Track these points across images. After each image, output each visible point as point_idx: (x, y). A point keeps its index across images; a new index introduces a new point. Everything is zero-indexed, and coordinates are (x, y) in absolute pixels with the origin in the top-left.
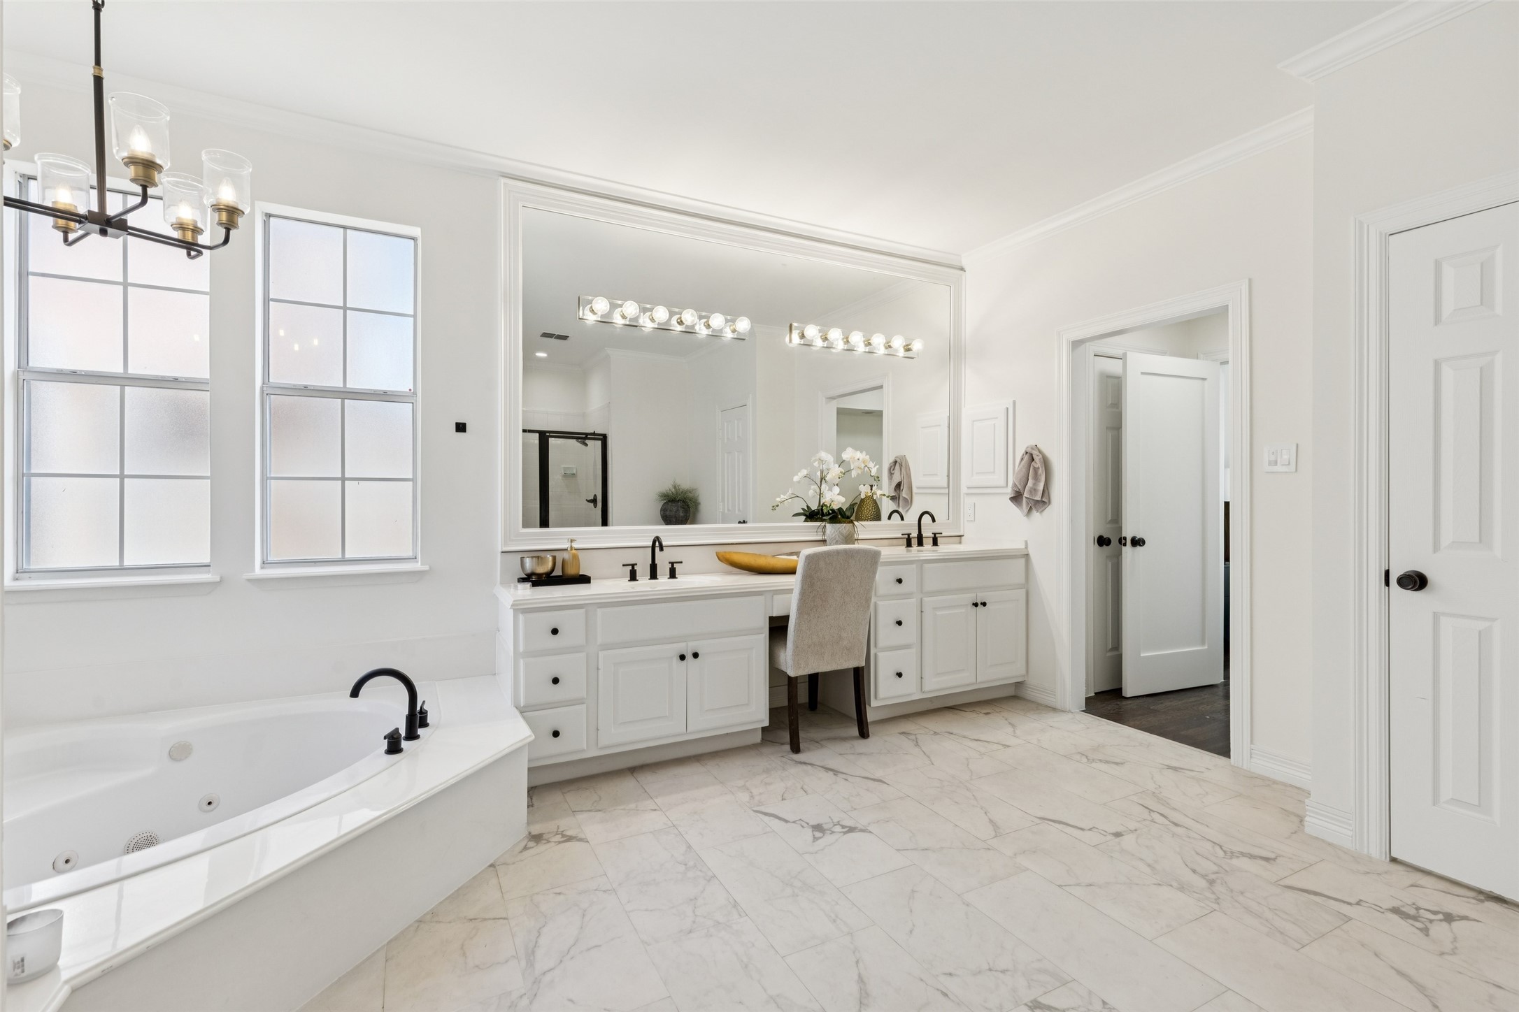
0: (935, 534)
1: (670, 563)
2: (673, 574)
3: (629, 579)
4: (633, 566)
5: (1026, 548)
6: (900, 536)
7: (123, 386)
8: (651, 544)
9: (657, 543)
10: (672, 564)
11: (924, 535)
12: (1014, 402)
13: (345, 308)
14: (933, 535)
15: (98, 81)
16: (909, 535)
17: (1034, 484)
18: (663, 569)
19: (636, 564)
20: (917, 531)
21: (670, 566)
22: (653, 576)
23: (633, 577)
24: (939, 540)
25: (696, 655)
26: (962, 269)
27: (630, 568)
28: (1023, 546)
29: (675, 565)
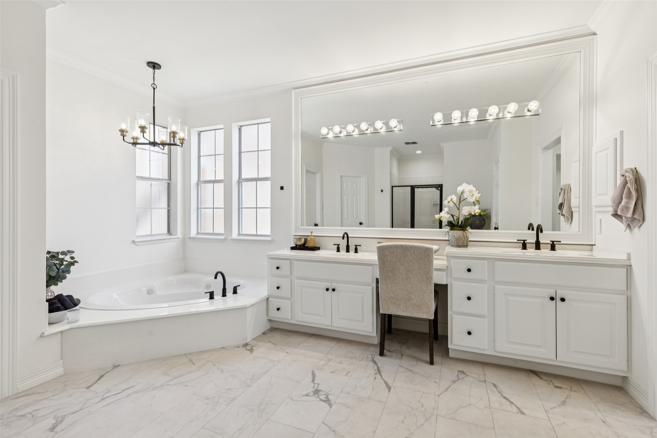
0: (553, 242)
1: (355, 245)
2: (356, 251)
3: (336, 251)
4: (338, 245)
5: (629, 259)
6: (516, 241)
7: (214, 183)
8: (342, 236)
9: (346, 236)
10: (356, 246)
11: (541, 242)
12: (622, 132)
13: (258, 151)
14: (551, 243)
15: (154, 107)
16: (524, 241)
17: (627, 203)
18: (352, 248)
19: (340, 245)
20: (536, 238)
21: (355, 247)
22: (348, 251)
23: (338, 250)
24: (557, 246)
25: (334, 290)
26: (595, 34)
27: (337, 246)
28: (625, 257)
29: (357, 247)
